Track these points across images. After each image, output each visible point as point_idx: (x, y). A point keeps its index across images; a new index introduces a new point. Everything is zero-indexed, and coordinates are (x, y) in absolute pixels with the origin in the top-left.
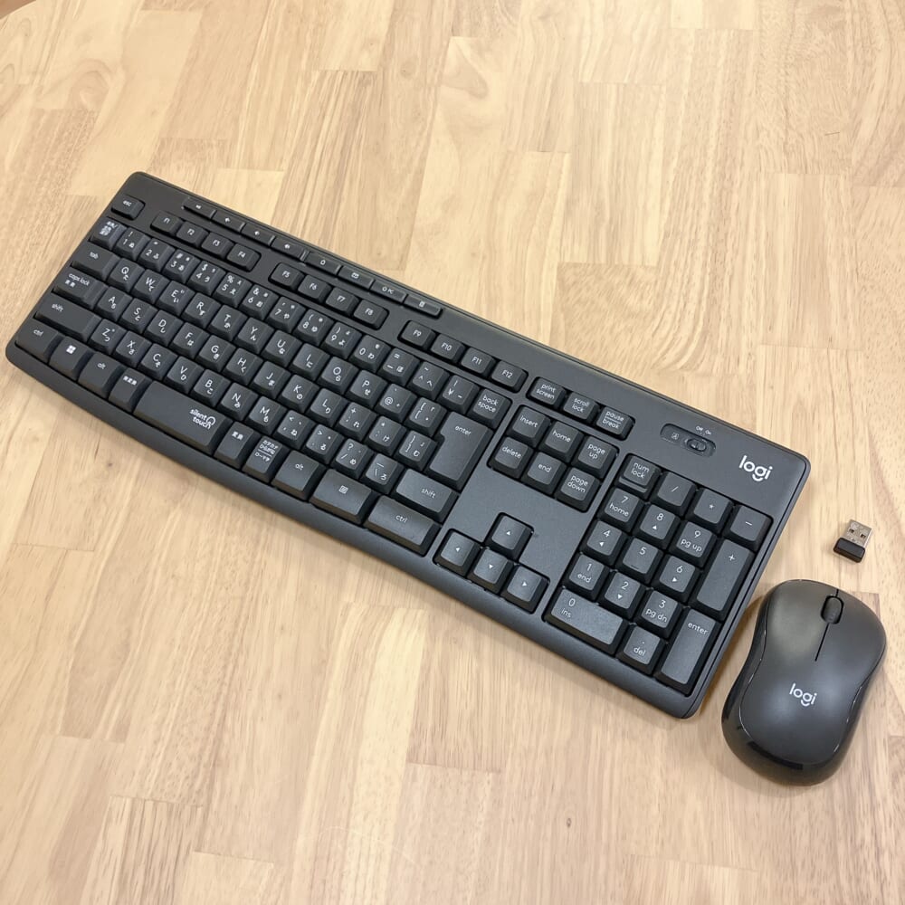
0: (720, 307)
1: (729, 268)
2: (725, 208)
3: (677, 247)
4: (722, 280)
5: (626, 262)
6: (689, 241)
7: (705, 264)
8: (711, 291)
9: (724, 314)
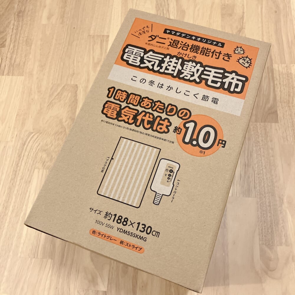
0: (18, 154)
1: (12, 169)
2: (8, 194)
3: (27, 176)
4: (15, 164)
5: (45, 170)
6: (23, 179)
7: (19, 170)
8: (19, 160)
9: (17, 152)
